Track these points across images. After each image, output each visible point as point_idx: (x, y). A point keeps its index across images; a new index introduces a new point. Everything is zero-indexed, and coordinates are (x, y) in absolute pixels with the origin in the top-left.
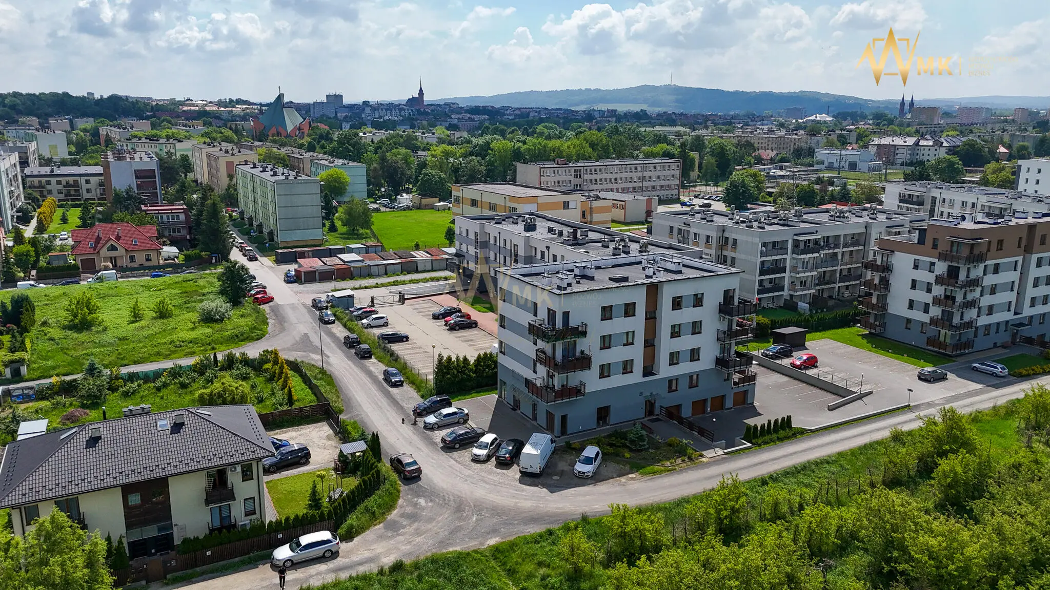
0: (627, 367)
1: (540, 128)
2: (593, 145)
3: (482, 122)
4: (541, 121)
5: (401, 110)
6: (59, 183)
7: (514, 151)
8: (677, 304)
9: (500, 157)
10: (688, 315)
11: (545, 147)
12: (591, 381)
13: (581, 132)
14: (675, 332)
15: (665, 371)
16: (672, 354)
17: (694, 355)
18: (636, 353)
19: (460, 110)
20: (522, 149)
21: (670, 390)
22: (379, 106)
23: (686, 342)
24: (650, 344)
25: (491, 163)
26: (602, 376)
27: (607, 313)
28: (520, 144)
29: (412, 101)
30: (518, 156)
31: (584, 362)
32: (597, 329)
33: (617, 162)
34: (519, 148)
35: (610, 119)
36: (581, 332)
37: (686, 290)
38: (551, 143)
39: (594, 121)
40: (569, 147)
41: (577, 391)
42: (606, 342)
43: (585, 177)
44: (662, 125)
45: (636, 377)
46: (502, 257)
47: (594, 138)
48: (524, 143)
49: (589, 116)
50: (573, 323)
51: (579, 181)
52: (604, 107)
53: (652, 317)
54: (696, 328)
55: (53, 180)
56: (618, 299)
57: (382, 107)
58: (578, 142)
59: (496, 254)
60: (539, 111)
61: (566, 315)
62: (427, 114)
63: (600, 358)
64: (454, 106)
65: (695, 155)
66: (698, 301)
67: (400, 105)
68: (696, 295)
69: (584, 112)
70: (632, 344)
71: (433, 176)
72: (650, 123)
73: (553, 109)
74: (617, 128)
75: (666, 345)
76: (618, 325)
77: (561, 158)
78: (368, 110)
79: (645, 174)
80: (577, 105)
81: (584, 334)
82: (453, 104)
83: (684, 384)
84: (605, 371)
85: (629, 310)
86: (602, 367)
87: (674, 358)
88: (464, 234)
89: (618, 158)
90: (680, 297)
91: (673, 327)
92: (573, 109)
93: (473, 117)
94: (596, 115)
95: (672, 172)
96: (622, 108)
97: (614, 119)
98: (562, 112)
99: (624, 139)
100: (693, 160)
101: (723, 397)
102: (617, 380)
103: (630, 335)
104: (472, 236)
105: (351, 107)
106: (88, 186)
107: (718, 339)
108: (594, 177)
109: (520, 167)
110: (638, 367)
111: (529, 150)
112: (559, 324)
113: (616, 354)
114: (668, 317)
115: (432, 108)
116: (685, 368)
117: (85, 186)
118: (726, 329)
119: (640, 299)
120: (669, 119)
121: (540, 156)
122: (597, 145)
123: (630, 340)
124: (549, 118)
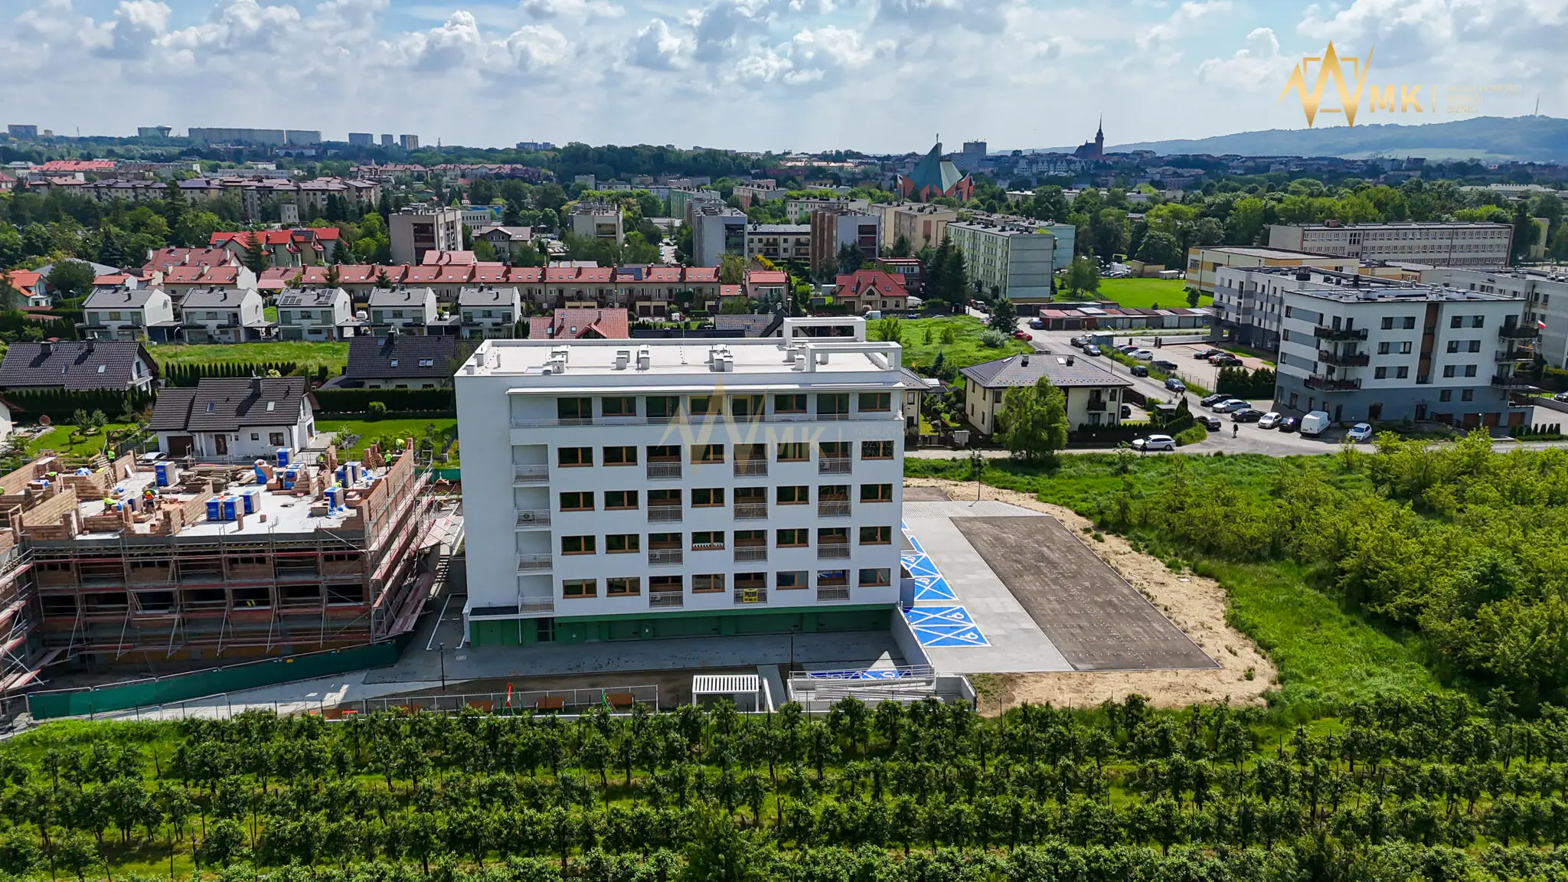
0: (1402, 372)
1: (1294, 185)
2: (1380, 205)
3: (1197, 177)
4: (1293, 176)
5: (1070, 162)
6: (760, 241)
7: (1265, 211)
8: (1457, 322)
9: (1246, 217)
10: (1466, 334)
11: (1309, 205)
12: (1366, 377)
13: (1362, 189)
14: (1452, 348)
15: (1439, 381)
16: (1447, 367)
17: (1470, 371)
18: (1413, 362)
19: (1157, 162)
20: (1276, 209)
21: (1442, 399)
22: (1035, 158)
23: (1462, 359)
24: (1426, 357)
25: (1232, 227)
26: (1377, 377)
27: (1388, 323)
28: (1274, 203)
29: (1085, 150)
30: (1270, 217)
31: (1364, 360)
32: (1378, 335)
33: (1414, 226)
34: (1274, 206)
35: (1411, 173)
36: (1363, 336)
37: (1467, 311)
38: (1317, 202)
39: (1382, 176)
40: (1343, 207)
41: (1354, 385)
42: (1385, 348)
43: (1366, 243)
44: (1502, 182)
45: (1410, 382)
46: (1270, 305)
47: (1381, 196)
48: (1280, 201)
49: (1373, 169)
50: (1355, 327)
51: (1356, 248)
52: (1402, 155)
53: (1430, 333)
54: (1474, 347)
55: (756, 238)
56: (1400, 312)
57: (1040, 159)
58: (1358, 201)
59: (1262, 304)
60: (1285, 161)
61: (1350, 321)
62: (1109, 167)
63: (1377, 361)
64: (1148, 156)
65: (1543, 223)
66: (1478, 322)
67: (1067, 155)
68: (1476, 317)
69: (1365, 162)
70: (1409, 353)
71: (1161, 239)
72: (1483, 179)
73: (1310, 159)
74: (1419, 185)
75: (1442, 358)
76: (1397, 335)
77: (1331, 219)
78: (1023, 164)
79: (1455, 242)
80: (1354, 150)
81: (1365, 337)
82: (1147, 152)
83: (1457, 397)
84: (1381, 373)
85: (1410, 323)
86: (1378, 369)
87: (1449, 371)
88: (1226, 284)
89: (1416, 221)
90: (1460, 317)
91: (1451, 343)
92: (1345, 157)
93: (1180, 171)
94: (1387, 166)
95: (1499, 241)
96: (1434, 156)
97: (1419, 173)
98: (1326, 163)
99: (1429, 199)
100: (1536, 230)
101: (1498, 415)
102: (1391, 383)
103: (1408, 345)
104: (1236, 286)
105: (998, 159)
106: (785, 245)
107: (1496, 360)
108: (1378, 243)
109: (1275, 230)
110: (1413, 373)
111: (1285, 210)
112: (1343, 326)
113: (1393, 360)
114: (1446, 334)
115: (1115, 158)
116: (1460, 381)
117: (783, 245)
118: (1505, 349)
119: (1420, 313)
120: (1519, 174)
121: (1301, 217)
122: (1386, 204)
123: (1407, 350)
124: (1304, 171)
